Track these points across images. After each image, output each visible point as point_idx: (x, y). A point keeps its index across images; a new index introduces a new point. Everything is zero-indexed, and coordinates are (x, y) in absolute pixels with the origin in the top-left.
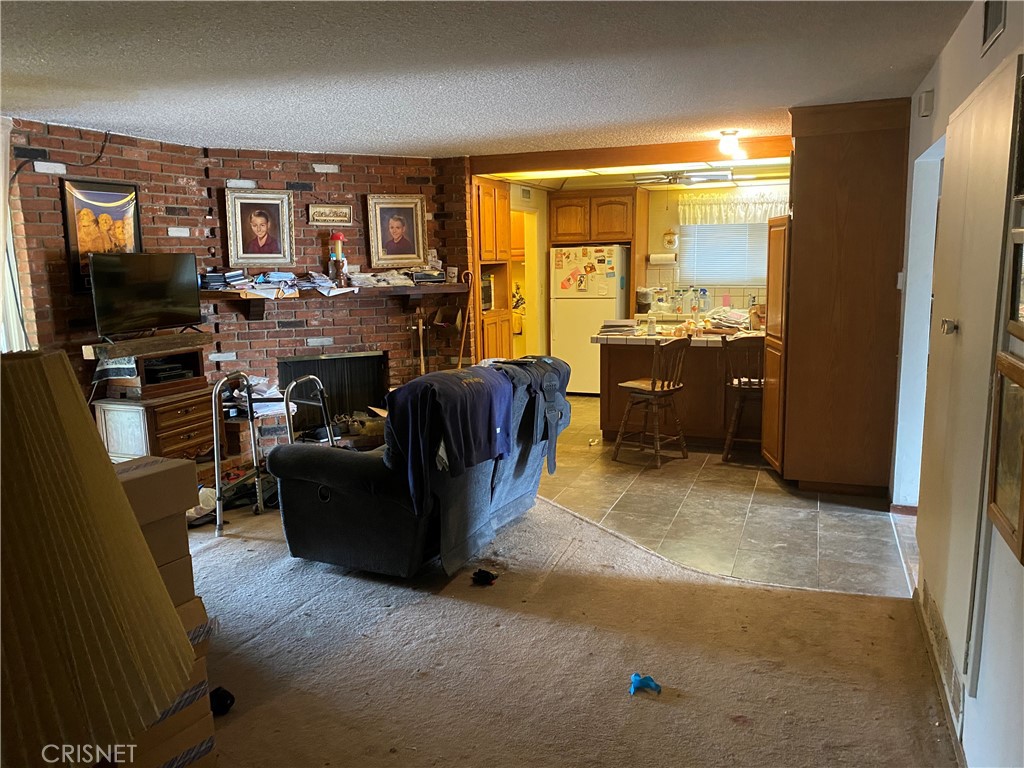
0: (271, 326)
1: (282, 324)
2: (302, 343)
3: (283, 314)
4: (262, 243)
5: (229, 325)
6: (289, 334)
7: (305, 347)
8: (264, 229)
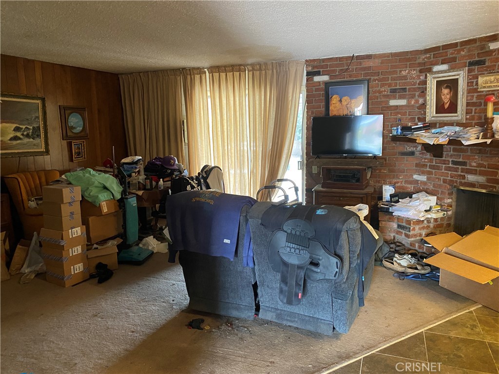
0: (447, 162)
1: (454, 163)
2: (464, 178)
3: (454, 155)
4: (446, 106)
5: (425, 159)
6: (456, 170)
7: (466, 181)
8: (448, 96)
